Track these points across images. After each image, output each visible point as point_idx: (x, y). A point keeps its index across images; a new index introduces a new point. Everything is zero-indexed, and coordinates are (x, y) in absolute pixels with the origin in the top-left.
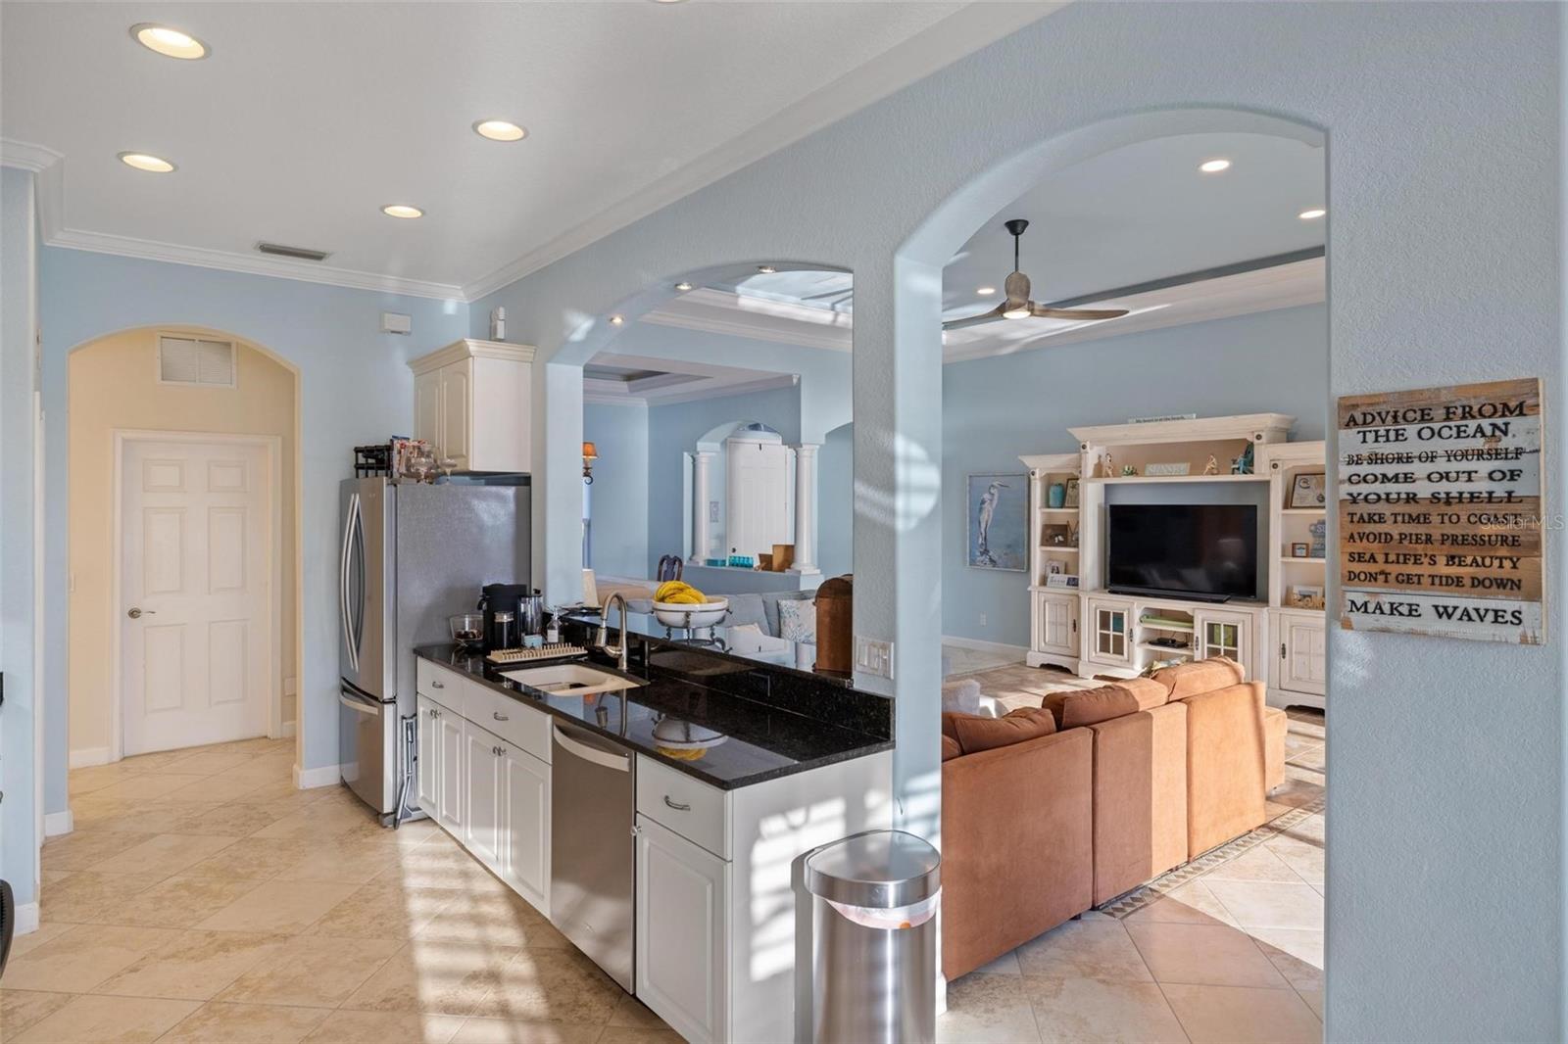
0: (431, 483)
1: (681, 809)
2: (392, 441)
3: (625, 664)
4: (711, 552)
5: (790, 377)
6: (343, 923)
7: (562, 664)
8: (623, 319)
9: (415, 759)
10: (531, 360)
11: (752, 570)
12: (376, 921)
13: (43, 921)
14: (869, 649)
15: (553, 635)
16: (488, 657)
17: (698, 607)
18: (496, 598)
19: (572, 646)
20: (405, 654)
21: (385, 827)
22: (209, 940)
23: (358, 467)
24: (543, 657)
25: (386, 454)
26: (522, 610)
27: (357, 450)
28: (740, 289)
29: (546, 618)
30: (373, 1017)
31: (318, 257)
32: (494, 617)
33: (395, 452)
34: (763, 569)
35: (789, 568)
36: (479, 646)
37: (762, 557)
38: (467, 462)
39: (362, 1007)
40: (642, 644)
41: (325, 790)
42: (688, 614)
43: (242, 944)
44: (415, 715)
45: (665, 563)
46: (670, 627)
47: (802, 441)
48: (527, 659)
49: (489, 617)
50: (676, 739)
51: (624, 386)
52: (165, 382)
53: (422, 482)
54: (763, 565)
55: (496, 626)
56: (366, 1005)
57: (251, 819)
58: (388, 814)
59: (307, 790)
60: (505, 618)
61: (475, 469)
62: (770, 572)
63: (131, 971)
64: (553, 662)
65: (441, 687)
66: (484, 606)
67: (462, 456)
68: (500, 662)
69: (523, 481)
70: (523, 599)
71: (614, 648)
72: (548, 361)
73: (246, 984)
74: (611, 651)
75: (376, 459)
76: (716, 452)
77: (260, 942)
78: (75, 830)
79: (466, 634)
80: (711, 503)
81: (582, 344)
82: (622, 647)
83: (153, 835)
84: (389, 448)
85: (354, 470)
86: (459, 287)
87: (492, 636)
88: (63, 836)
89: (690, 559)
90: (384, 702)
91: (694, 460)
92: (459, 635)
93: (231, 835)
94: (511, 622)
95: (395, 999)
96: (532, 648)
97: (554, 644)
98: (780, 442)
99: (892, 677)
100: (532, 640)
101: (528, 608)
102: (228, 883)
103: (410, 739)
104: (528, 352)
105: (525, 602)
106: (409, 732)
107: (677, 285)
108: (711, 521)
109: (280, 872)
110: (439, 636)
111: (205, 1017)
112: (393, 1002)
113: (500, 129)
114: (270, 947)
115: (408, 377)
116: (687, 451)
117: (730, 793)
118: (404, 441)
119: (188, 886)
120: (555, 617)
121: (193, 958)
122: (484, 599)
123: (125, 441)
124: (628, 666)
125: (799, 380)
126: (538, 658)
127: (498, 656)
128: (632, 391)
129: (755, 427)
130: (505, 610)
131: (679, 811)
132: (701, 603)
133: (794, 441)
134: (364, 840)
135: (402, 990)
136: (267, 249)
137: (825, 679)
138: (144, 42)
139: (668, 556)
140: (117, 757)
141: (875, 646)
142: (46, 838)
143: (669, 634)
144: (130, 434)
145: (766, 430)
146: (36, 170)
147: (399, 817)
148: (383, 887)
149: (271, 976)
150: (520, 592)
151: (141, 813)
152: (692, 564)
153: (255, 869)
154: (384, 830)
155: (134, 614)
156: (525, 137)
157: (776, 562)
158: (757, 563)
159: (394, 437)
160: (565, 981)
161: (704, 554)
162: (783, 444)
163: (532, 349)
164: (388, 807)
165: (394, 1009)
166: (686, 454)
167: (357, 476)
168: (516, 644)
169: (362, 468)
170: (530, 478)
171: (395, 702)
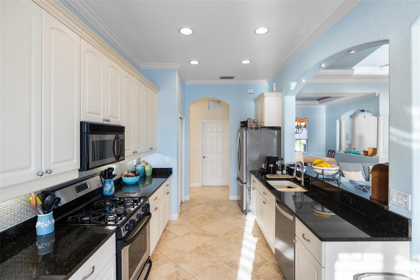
0: (255, 130)
1: (308, 241)
2: (248, 120)
3: (303, 183)
4: (346, 149)
5: (375, 94)
6: (228, 237)
7: (285, 180)
8: (305, 80)
9: (251, 199)
10: (281, 96)
11: (360, 155)
12: (235, 239)
13: (179, 218)
14: (397, 195)
15: (285, 172)
16: (266, 176)
17: (327, 168)
18: (270, 160)
19: (290, 175)
20: (248, 172)
21: (244, 214)
22: (202, 232)
23: (241, 126)
24: (280, 178)
25: (246, 123)
26: (277, 164)
27: (241, 122)
28: (354, 68)
29: (283, 166)
30: (226, 266)
31: (232, 78)
32: (269, 165)
33: (248, 122)
34: (365, 155)
35: (375, 155)
36: (265, 172)
37: (364, 152)
38: (264, 124)
39: (225, 262)
40: (309, 178)
41: (234, 201)
42: (323, 170)
43: (208, 235)
44: (251, 188)
45: (330, 152)
46: (318, 174)
47: (380, 114)
48: (276, 178)
49: (268, 165)
50: (319, 210)
51: (318, 102)
52: (209, 110)
53: (253, 130)
54: (365, 154)
55: (269, 167)
56: (226, 262)
57: (219, 205)
58: (244, 211)
59: (231, 200)
60: (272, 166)
61: (266, 126)
62: (367, 157)
63: (187, 234)
64: (283, 179)
65: (255, 182)
66: (267, 162)
67: (263, 123)
68: (268, 178)
69: (279, 129)
70: (277, 161)
71: (299, 178)
72: (285, 96)
73: (205, 246)
74: (299, 179)
75: (244, 124)
76: (348, 119)
77: (211, 236)
78: (190, 200)
79: (263, 169)
80: (346, 134)
81: (294, 90)
82: (302, 178)
83: (201, 204)
84: (247, 121)
85: (240, 127)
86: (265, 80)
87: (268, 171)
88: (188, 200)
89: (339, 151)
90: (244, 183)
91: (340, 122)
92: (261, 169)
93: (214, 208)
94: (273, 167)
95: (233, 263)
96: (278, 175)
97: (284, 174)
98: (371, 115)
99: (410, 210)
100: (279, 172)
101: (278, 163)
102: (210, 219)
103: (249, 193)
104: (280, 94)
105: (277, 162)
106: (249, 192)
107: (320, 66)
108: (346, 140)
109: (220, 219)
110: (256, 168)
111: (195, 251)
112: (232, 264)
113: (262, 31)
114: (212, 238)
115: (253, 104)
116: (338, 119)
117: (324, 242)
118: (250, 120)
119: (203, 217)
120: (285, 167)
121: (198, 235)
122: (267, 160)
123: (203, 122)
124: (304, 184)
125: (379, 94)
126: (279, 178)
127: (268, 176)
128: (320, 103)
129: (363, 111)
130: (272, 164)
131: (306, 241)
132: (328, 167)
133: (377, 114)
134: (239, 216)
135: (235, 261)
136: (222, 78)
137: (375, 203)
138: (182, 33)
139: (331, 150)
140: (201, 186)
141: (400, 195)
142: (185, 200)
143: (318, 176)
144: (203, 121)
145: (366, 112)
146: (177, 69)
147: (247, 212)
148: (239, 230)
149: (210, 246)
150: (276, 159)
151: (201, 199)
152: (339, 153)
153: (215, 217)
154: (243, 215)
155: (204, 157)
156: (268, 31)
157: (369, 153)
158: (362, 153)
159: (248, 119)
160: (277, 276)
161: (343, 150)
162: (372, 115)
163: (281, 93)
164: (244, 209)
165: (232, 266)
166: (337, 120)
167: (241, 128)
168: (274, 173)
169: (242, 126)
170: (280, 128)
171: (246, 184)
